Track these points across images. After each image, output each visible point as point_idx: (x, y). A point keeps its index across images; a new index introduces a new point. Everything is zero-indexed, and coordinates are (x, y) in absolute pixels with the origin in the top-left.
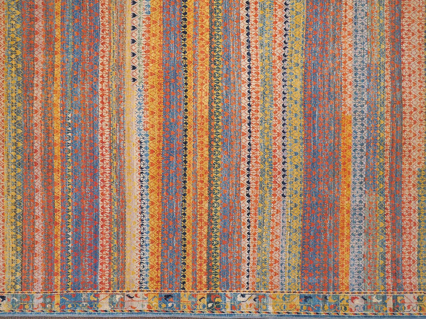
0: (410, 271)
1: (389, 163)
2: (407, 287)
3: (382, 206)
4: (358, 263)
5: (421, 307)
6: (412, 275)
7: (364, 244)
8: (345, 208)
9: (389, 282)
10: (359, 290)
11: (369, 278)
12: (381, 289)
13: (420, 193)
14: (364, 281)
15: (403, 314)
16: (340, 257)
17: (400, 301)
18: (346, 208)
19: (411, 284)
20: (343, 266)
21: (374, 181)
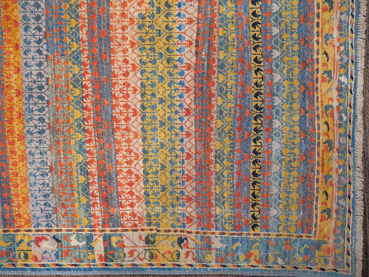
0: (131, 193)
1: (86, 5)
2: (127, 220)
3: (77, 83)
4: (42, 182)
5: (152, 254)
6: (135, 201)
7: (50, 150)
8: (13, 87)
9: (97, 213)
10: (47, 225)
11: (63, 205)
12: (83, 225)
13: (144, 58)
14: (56, 211)
15: (122, 266)
16: (11, 172)
17: (116, 243)
18: (16, 87)
19: (134, 215)
20: (17, 185)
21: (61, 38)
